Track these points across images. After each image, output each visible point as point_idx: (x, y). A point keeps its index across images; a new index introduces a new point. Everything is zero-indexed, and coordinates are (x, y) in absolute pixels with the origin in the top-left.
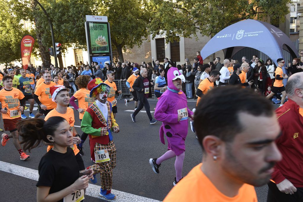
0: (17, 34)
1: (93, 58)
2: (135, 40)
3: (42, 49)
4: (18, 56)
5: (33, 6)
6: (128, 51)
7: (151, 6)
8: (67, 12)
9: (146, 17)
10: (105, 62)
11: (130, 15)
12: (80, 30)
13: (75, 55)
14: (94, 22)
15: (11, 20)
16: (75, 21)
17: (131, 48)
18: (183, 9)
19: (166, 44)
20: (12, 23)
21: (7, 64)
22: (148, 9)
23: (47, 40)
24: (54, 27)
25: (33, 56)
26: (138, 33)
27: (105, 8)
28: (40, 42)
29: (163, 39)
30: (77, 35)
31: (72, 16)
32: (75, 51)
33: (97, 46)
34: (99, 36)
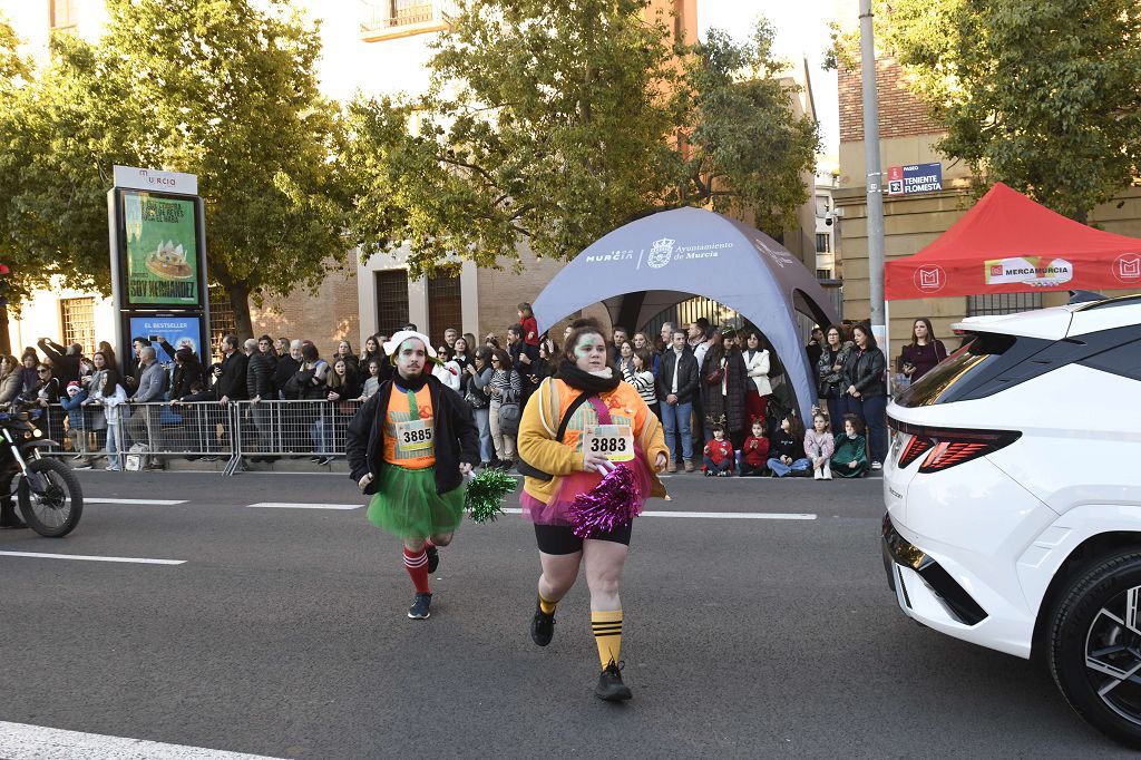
2: (298, 264)
6: (269, 312)
7: (360, 151)
9: (341, 191)
11: (280, 174)
12: (85, 217)
13: (64, 325)
16: (69, 186)
17: (282, 295)
18: (473, 167)
19: (410, 280)
22: (350, 161)
26: (311, 240)
27: (191, 148)
29: (404, 272)
30: (71, 239)
31: (58, 169)
32: (63, 309)
33: (150, 278)
34: (162, 244)
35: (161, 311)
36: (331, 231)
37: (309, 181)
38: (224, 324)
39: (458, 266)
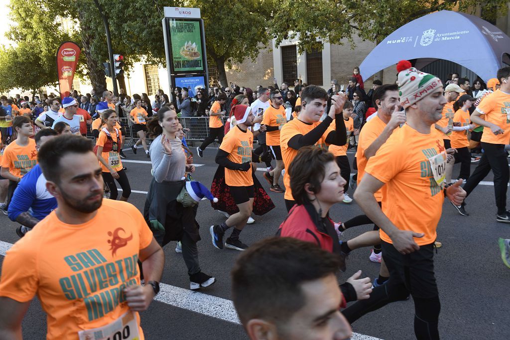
0: (50, 40)
1: (177, 80)
2: (246, 48)
3: (92, 65)
4: (53, 77)
6: (234, 67)
8: (133, 2)
9: (264, 11)
10: (197, 86)
11: (238, 5)
12: (153, 32)
13: (146, 76)
14: (177, 19)
15: (40, 16)
16: (146, 16)
17: (239, 63)
19: (298, 56)
20: (41, 21)
21: (34, 90)
23: (99, 49)
24: (112, 28)
25: (78, 76)
26: (252, 36)
28: (89, 53)
29: (295, 46)
30: (148, 42)
31: (140, 9)
32: (145, 70)
33: (182, 59)
34: (186, 43)
35: (188, 74)
36: (261, 30)
37: (250, 6)
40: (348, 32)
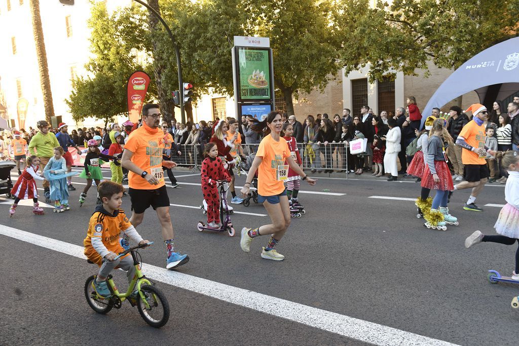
0: (125, 71)
1: (243, 108)
2: (315, 78)
5: (152, 24)
8: (204, 33)
9: (335, 41)
12: (223, 61)
13: (214, 108)
14: (246, 48)
15: (117, 48)
16: (216, 47)
17: (307, 93)
18: (404, 22)
19: (369, 84)
20: (118, 53)
21: (107, 119)
23: (169, 78)
24: (183, 58)
26: (320, 66)
28: (160, 83)
29: (365, 80)
30: (217, 71)
31: (211, 39)
32: (213, 102)
33: (250, 87)
34: (254, 71)
35: (254, 102)
36: (330, 61)
37: (320, 37)
38: (281, 108)
39: (394, 75)
40: (423, 59)
